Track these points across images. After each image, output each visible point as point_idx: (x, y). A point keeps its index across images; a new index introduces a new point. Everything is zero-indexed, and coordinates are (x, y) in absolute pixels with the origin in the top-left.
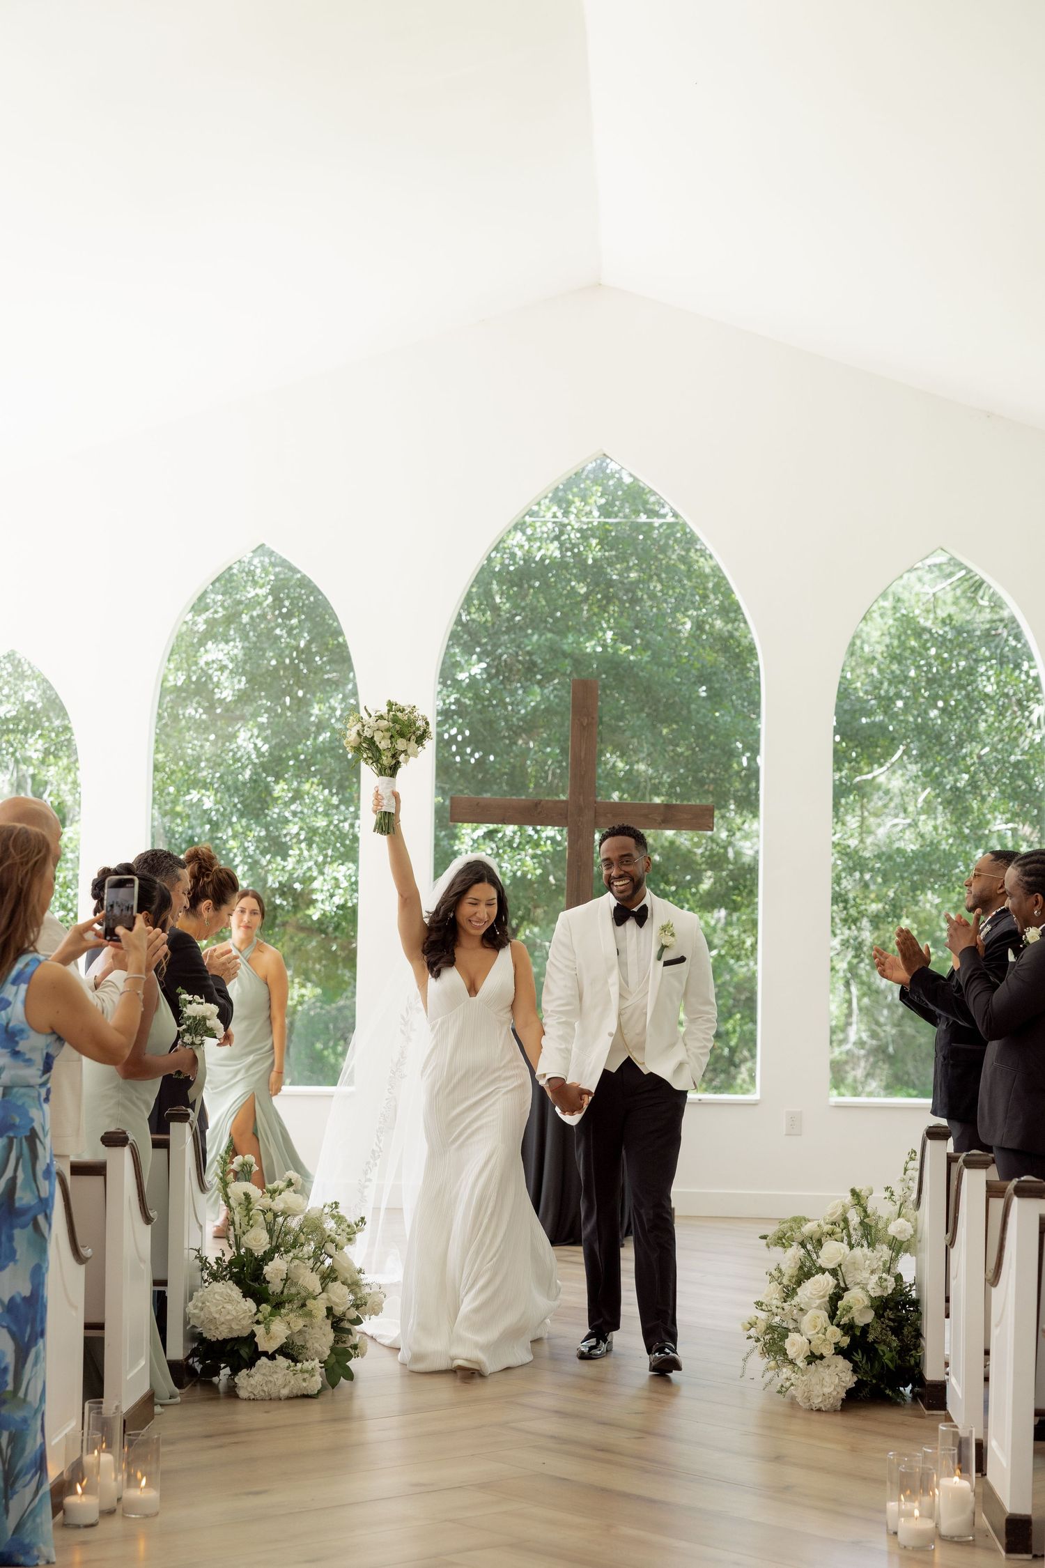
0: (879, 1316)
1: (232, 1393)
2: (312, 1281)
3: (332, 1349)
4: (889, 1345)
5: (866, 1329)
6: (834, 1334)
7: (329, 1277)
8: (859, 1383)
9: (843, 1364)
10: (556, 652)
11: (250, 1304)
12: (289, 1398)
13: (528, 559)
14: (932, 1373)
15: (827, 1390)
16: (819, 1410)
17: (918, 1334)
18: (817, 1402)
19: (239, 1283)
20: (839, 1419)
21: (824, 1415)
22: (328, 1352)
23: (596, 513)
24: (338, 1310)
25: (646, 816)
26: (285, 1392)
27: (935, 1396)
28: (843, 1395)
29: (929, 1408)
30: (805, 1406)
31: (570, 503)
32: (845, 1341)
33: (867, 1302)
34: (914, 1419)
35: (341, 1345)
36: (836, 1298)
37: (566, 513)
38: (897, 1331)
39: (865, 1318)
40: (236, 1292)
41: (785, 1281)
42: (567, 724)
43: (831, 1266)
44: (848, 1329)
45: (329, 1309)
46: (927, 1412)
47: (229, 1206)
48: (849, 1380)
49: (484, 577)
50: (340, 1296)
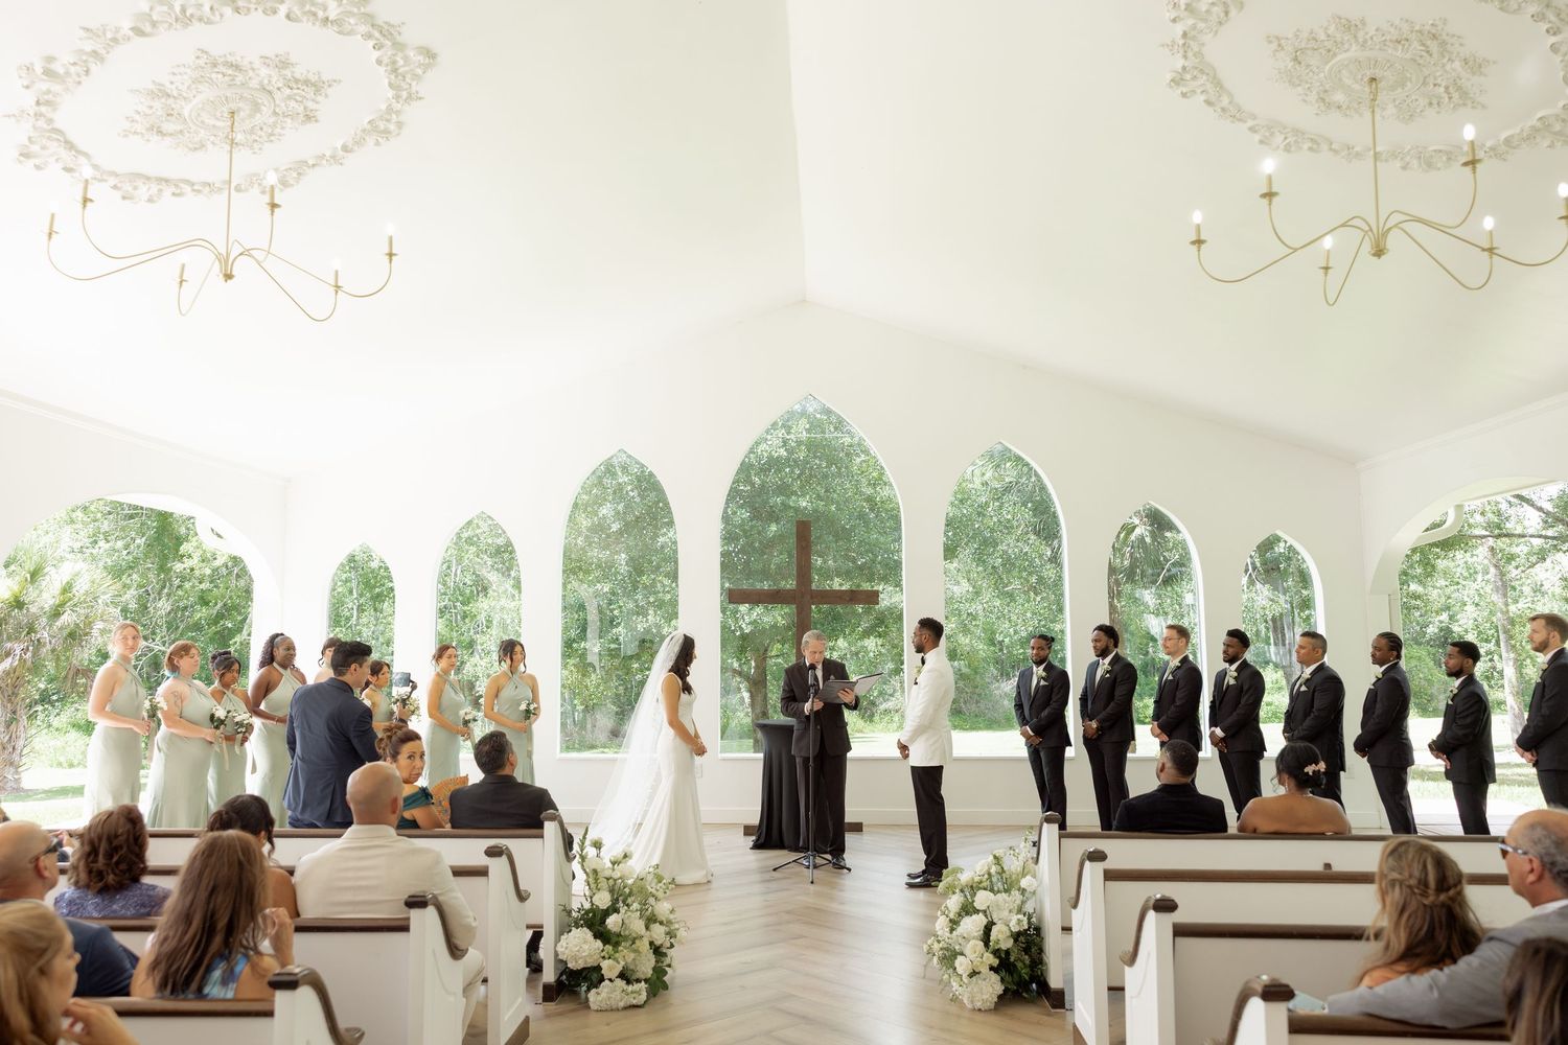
0: (1016, 940)
1: (586, 1005)
2: (638, 926)
3: (654, 969)
4: (1023, 962)
5: (1007, 952)
6: (988, 958)
7: (651, 920)
8: (1006, 990)
9: (995, 978)
10: (786, 506)
11: (599, 943)
12: (625, 1008)
13: (770, 457)
14: (1055, 982)
15: (985, 997)
16: (980, 1010)
17: (1041, 951)
18: (978, 1005)
19: (590, 927)
20: (993, 1019)
21: (983, 1014)
22: (651, 972)
23: (804, 433)
24: (658, 943)
25: (840, 598)
26: (622, 1004)
27: (1058, 1000)
28: (996, 1000)
29: (1054, 1007)
30: (970, 1006)
31: (791, 428)
32: (995, 962)
33: (1008, 934)
34: (1046, 1018)
35: (660, 964)
36: (988, 929)
37: (788, 433)
38: (1027, 950)
39: (1007, 944)
40: (589, 934)
41: (952, 916)
42: (793, 541)
43: (983, 908)
44: (996, 953)
45: (651, 943)
46: (1053, 1010)
47: (586, 872)
48: (999, 989)
49: (745, 469)
50: (658, 933)
